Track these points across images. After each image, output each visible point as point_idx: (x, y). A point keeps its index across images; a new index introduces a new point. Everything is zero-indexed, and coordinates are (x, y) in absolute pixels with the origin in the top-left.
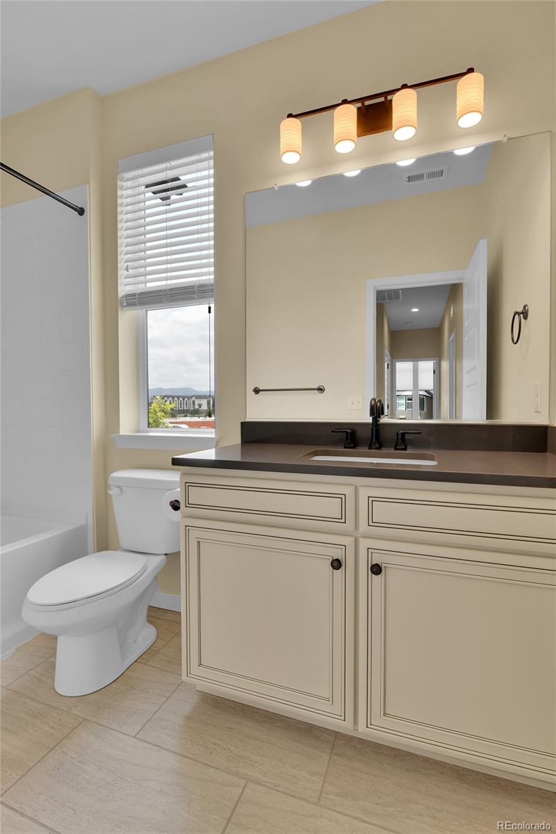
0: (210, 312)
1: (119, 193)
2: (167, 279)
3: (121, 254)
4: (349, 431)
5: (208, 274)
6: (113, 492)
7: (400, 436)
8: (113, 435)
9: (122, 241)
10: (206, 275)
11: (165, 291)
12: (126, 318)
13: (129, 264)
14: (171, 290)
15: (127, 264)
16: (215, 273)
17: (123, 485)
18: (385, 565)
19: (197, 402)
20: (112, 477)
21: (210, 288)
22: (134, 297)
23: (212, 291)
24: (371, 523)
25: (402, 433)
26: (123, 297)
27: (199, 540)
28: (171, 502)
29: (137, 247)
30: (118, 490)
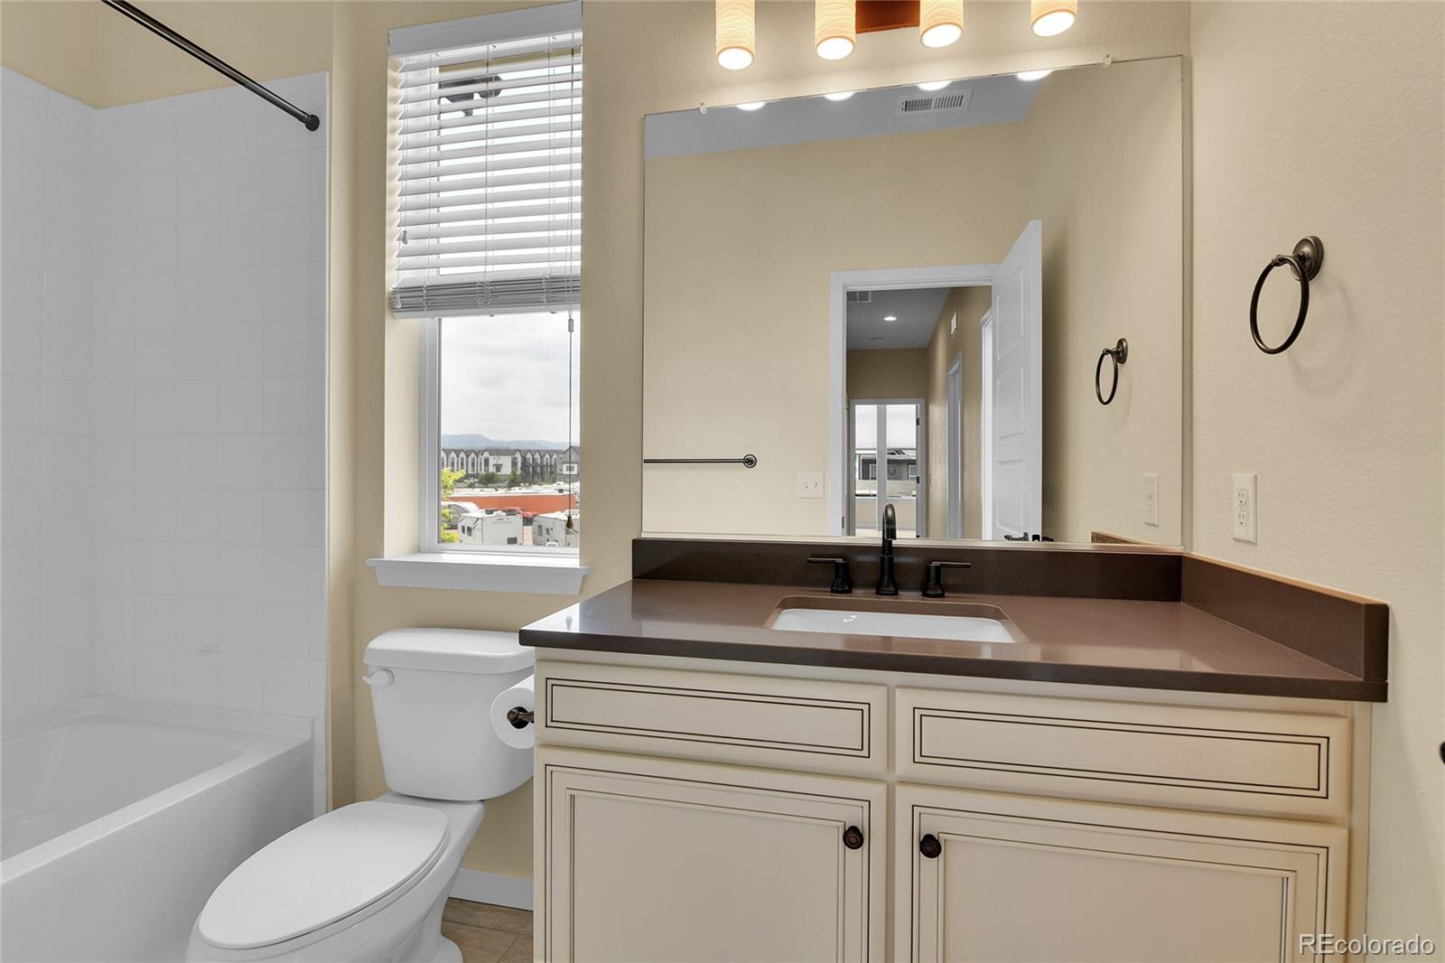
0: (571, 329)
1: (391, 92)
2: (485, 262)
3: (392, 209)
4: (841, 561)
5: (570, 257)
6: (376, 681)
7: (933, 573)
8: (370, 561)
9: (394, 185)
10: (567, 260)
11: (482, 284)
12: (400, 333)
13: (409, 228)
14: (494, 283)
15: (403, 229)
16: (584, 256)
17: (394, 665)
18: (947, 836)
19: (492, 461)
20: (370, 649)
21: (571, 284)
22: (420, 294)
23: (576, 289)
24: (919, 756)
25: (938, 568)
26: (395, 292)
27: (573, 792)
28: (510, 712)
29: (426, 198)
30: (385, 674)
